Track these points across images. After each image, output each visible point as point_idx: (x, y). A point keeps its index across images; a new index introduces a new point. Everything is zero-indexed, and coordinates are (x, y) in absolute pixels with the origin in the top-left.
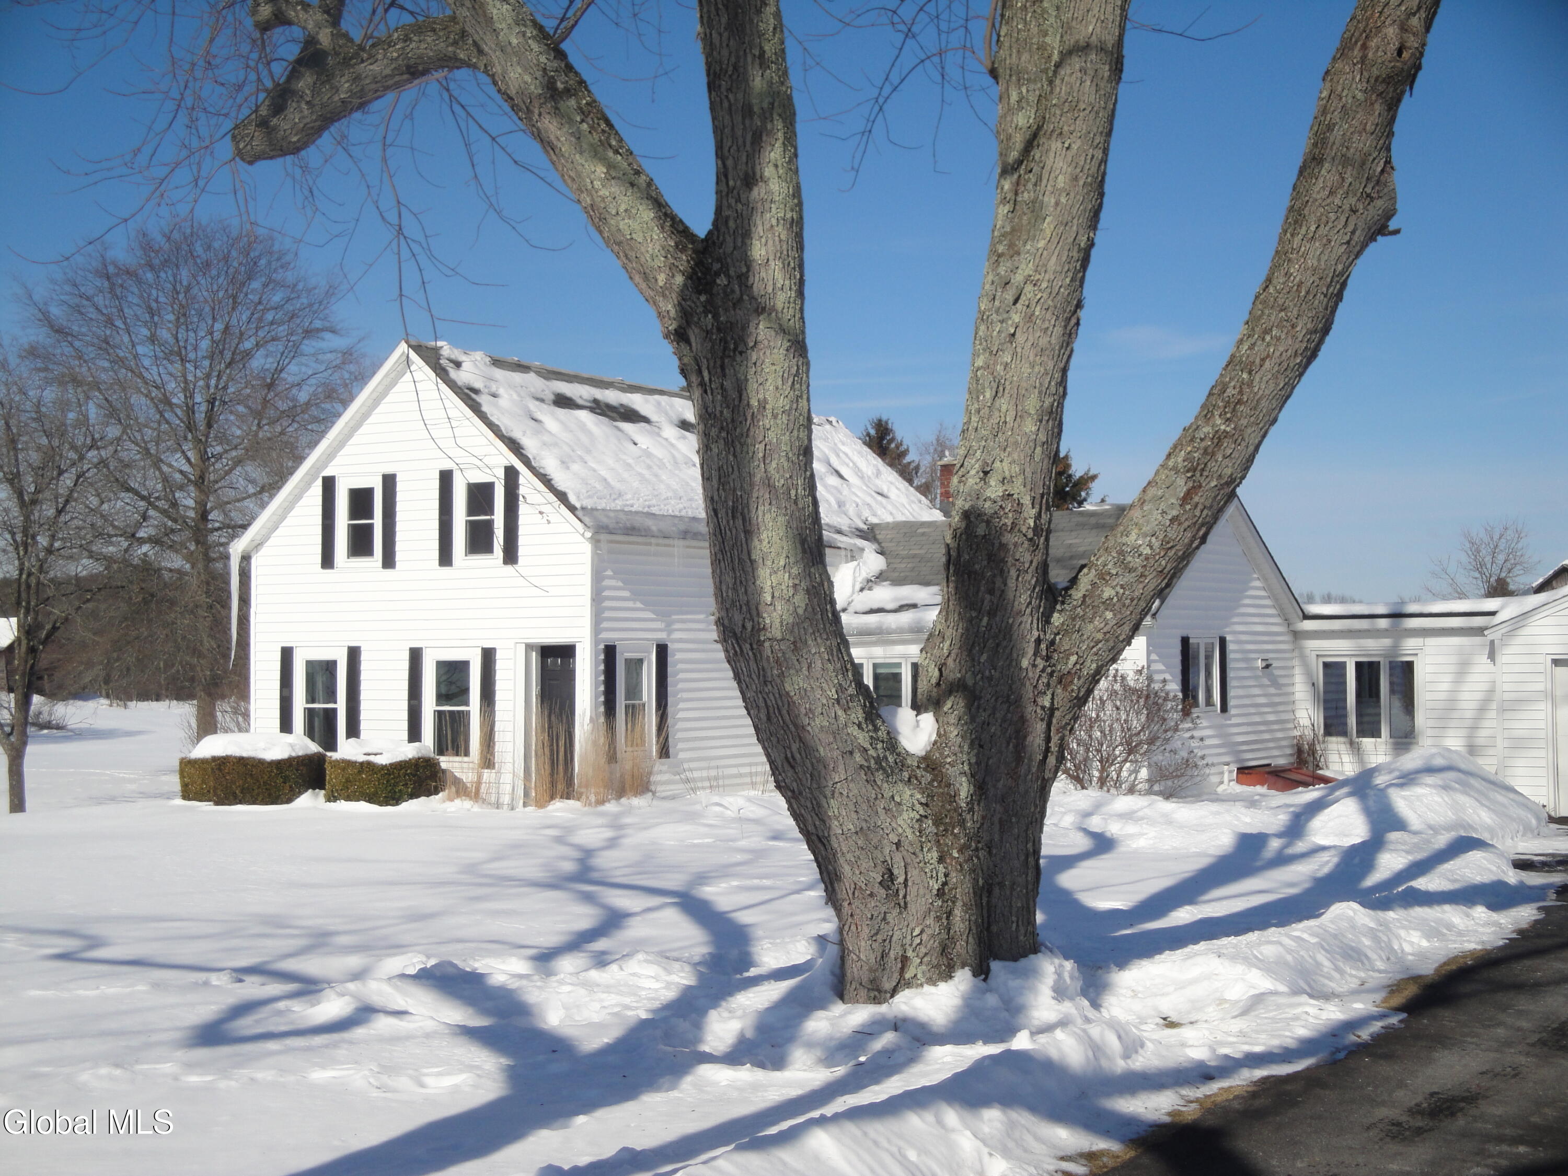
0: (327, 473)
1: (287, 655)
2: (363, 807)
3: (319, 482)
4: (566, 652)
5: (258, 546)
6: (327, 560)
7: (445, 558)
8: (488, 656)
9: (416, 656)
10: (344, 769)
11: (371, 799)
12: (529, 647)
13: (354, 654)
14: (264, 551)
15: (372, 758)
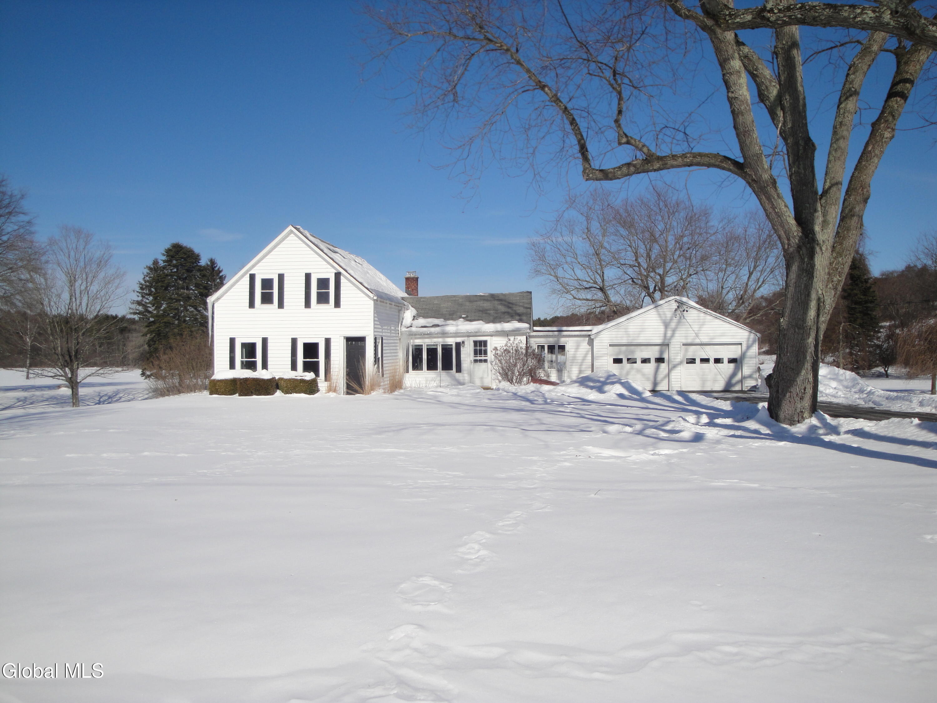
0: (252, 272)
1: (232, 341)
2: (303, 395)
3: (248, 276)
4: (362, 339)
5: (218, 299)
6: (252, 305)
7: (308, 304)
8: (328, 342)
9: (294, 342)
10: (293, 382)
11: (305, 392)
12: (344, 337)
13: (265, 341)
14: (220, 301)
15: (303, 378)
